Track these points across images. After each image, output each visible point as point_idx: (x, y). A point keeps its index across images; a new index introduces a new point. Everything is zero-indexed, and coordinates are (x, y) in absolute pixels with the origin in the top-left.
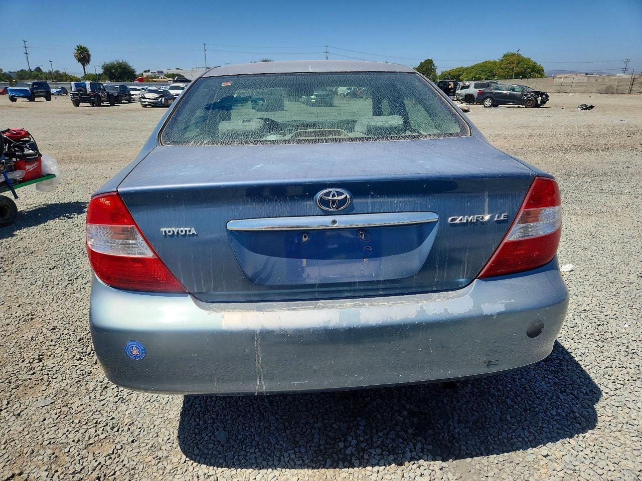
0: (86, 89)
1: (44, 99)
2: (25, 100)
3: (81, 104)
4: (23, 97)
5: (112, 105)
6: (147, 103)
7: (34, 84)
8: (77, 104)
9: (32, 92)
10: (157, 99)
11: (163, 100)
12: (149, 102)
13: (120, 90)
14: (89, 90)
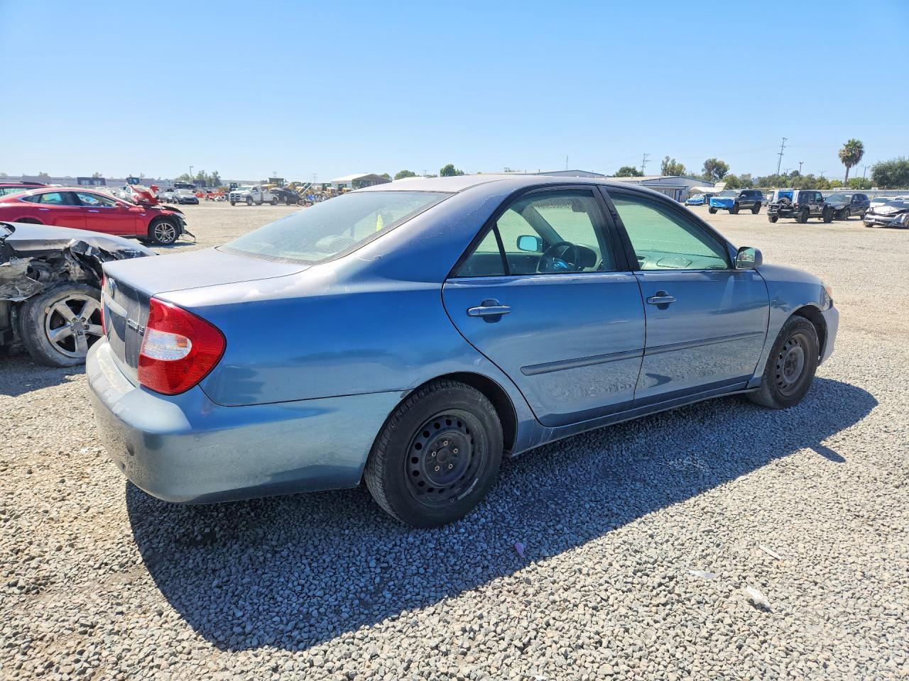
0: (791, 200)
1: (750, 211)
2: (727, 212)
3: (780, 220)
4: (724, 209)
5: (828, 221)
6: (873, 221)
7: (743, 193)
8: (774, 219)
9: (736, 203)
10: (891, 215)
11: (903, 218)
12: (879, 220)
13: (852, 202)
14: (795, 201)
